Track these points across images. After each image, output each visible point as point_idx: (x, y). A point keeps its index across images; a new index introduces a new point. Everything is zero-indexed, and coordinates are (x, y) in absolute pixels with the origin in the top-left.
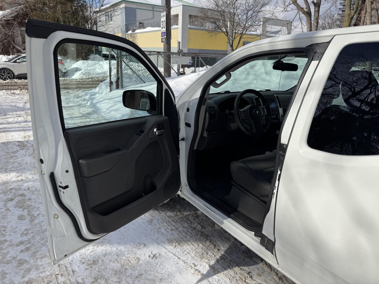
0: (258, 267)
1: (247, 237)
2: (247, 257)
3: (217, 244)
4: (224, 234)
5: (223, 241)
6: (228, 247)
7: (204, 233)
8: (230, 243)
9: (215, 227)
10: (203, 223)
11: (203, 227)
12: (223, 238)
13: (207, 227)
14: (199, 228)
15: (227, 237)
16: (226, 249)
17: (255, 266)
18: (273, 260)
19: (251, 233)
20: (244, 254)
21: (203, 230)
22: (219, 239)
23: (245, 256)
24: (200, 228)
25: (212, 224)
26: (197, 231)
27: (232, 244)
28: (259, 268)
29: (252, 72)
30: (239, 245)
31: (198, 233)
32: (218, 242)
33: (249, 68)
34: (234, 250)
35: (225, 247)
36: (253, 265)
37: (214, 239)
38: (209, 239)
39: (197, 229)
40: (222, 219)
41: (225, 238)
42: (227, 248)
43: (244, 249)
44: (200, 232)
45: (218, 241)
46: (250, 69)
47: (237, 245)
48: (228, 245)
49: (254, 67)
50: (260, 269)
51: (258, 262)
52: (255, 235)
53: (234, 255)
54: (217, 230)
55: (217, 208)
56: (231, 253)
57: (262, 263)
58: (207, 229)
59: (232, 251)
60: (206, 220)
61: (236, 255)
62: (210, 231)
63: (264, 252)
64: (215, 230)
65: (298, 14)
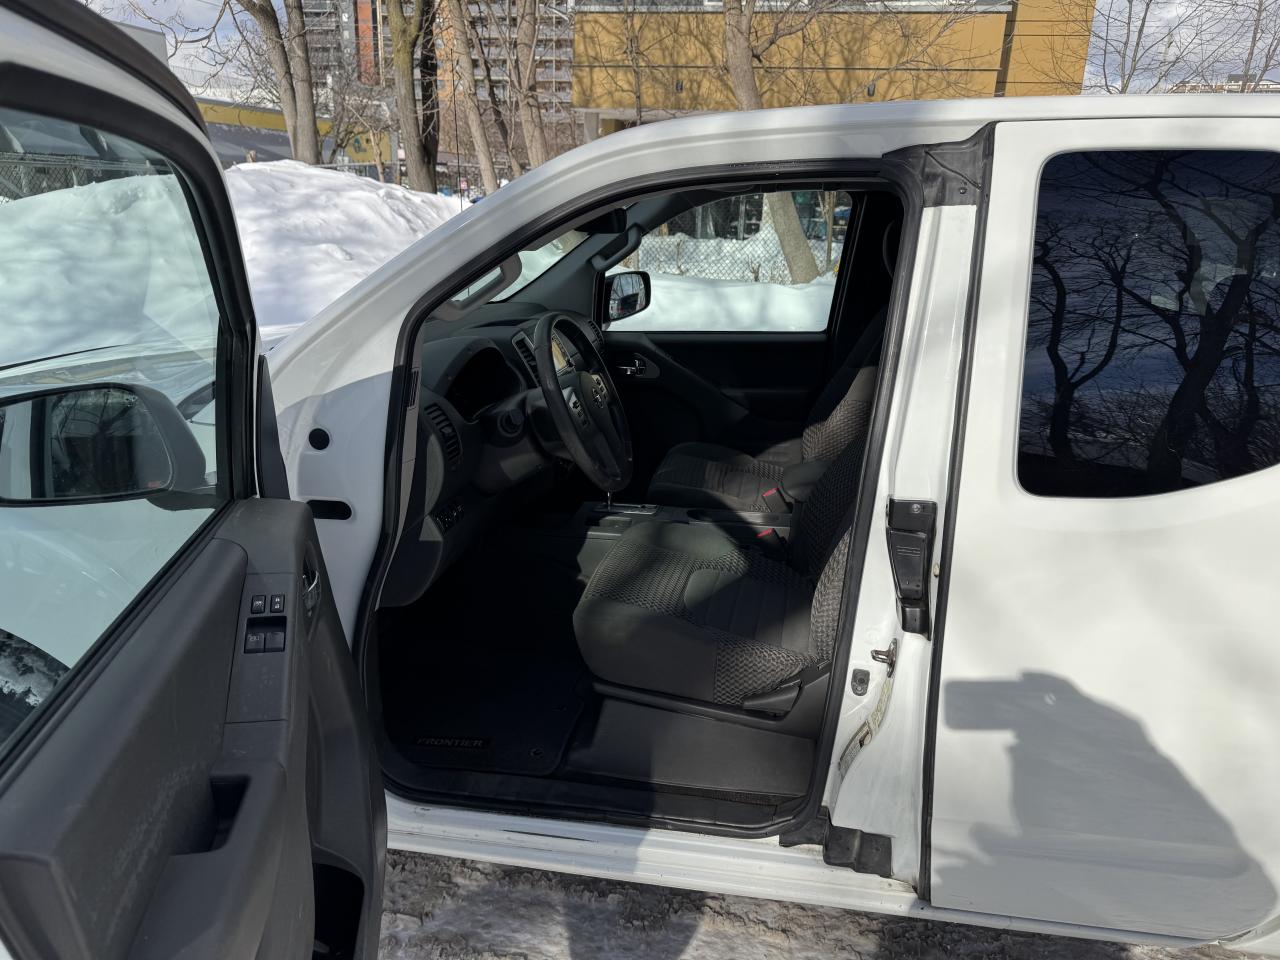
0: (705, 939)
1: (766, 864)
2: (653, 927)
3: (524, 946)
4: (512, 892)
5: (531, 920)
6: (566, 935)
7: (444, 936)
8: (557, 911)
9: (457, 885)
10: (404, 896)
11: (423, 916)
12: (522, 911)
13: (434, 906)
14: (405, 929)
15: (529, 899)
16: (566, 943)
17: (694, 943)
18: (892, 893)
19: (762, 843)
20: (636, 923)
21: (431, 926)
22: (516, 925)
23: (644, 928)
24: (411, 925)
25: (444, 881)
26: (416, 945)
27: (566, 914)
28: (709, 939)
29: (133, 226)
30: (590, 900)
31: (422, 954)
32: (520, 936)
33: (111, 208)
34: (592, 930)
35: (556, 940)
36: (686, 942)
37: (497, 936)
38: (479, 946)
39: (404, 936)
40: (624, 851)
41: (527, 905)
42: (568, 939)
43: (619, 902)
44: (428, 940)
45: (514, 931)
46: (116, 212)
47: (583, 906)
48: (558, 923)
49: (134, 205)
50: (716, 943)
51: (687, 921)
52: (784, 844)
53: (606, 948)
54: (477, 894)
55: (569, 818)
56: (592, 945)
57: (707, 919)
58: (437, 911)
59: (591, 939)
60: (405, 882)
61: (613, 942)
62: (457, 911)
63: (848, 885)
64: (471, 898)
65: (228, 10)
